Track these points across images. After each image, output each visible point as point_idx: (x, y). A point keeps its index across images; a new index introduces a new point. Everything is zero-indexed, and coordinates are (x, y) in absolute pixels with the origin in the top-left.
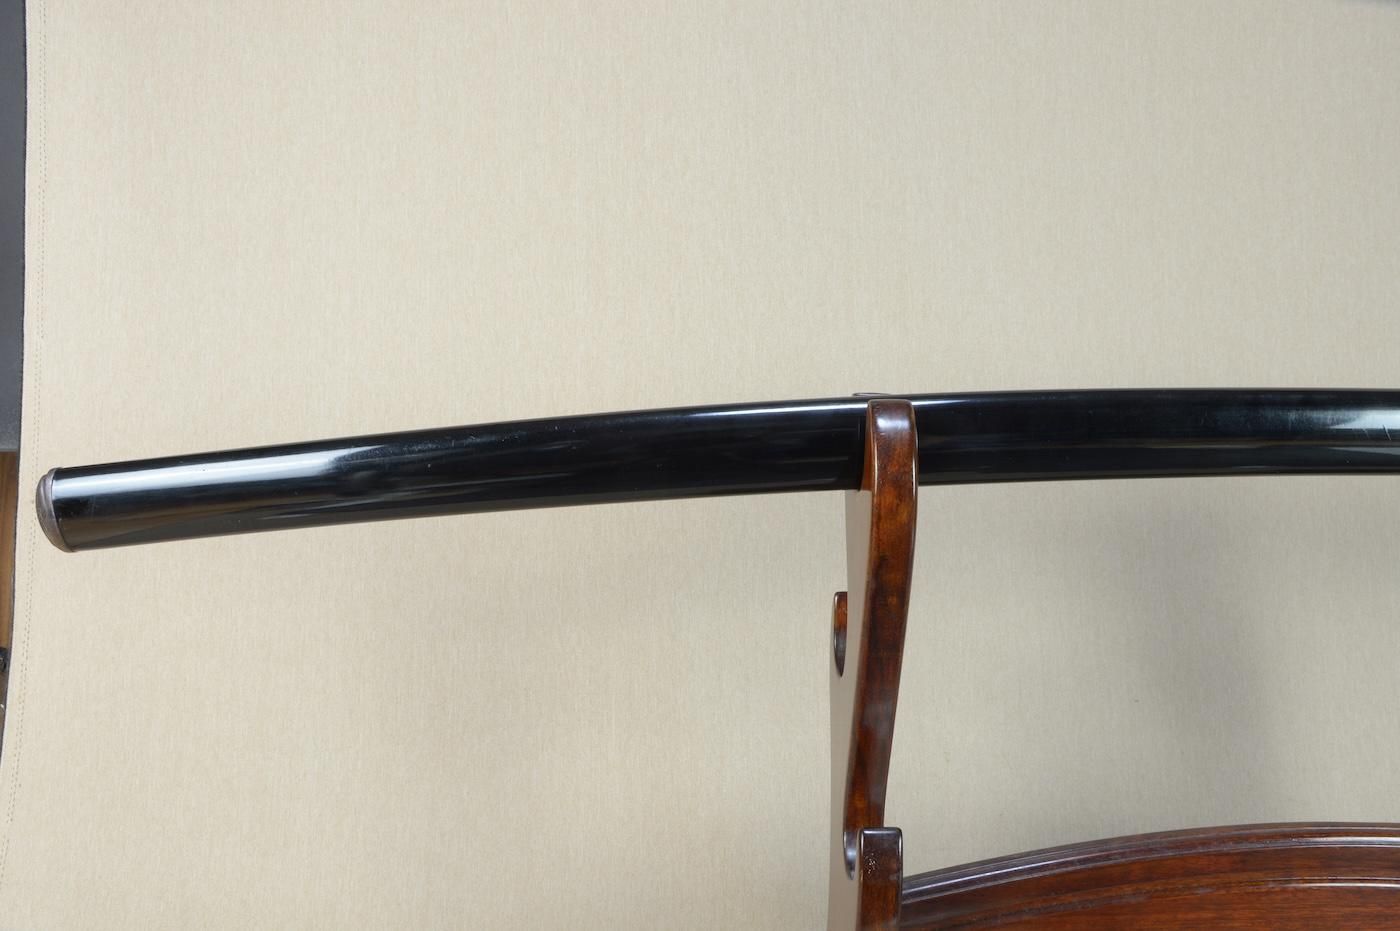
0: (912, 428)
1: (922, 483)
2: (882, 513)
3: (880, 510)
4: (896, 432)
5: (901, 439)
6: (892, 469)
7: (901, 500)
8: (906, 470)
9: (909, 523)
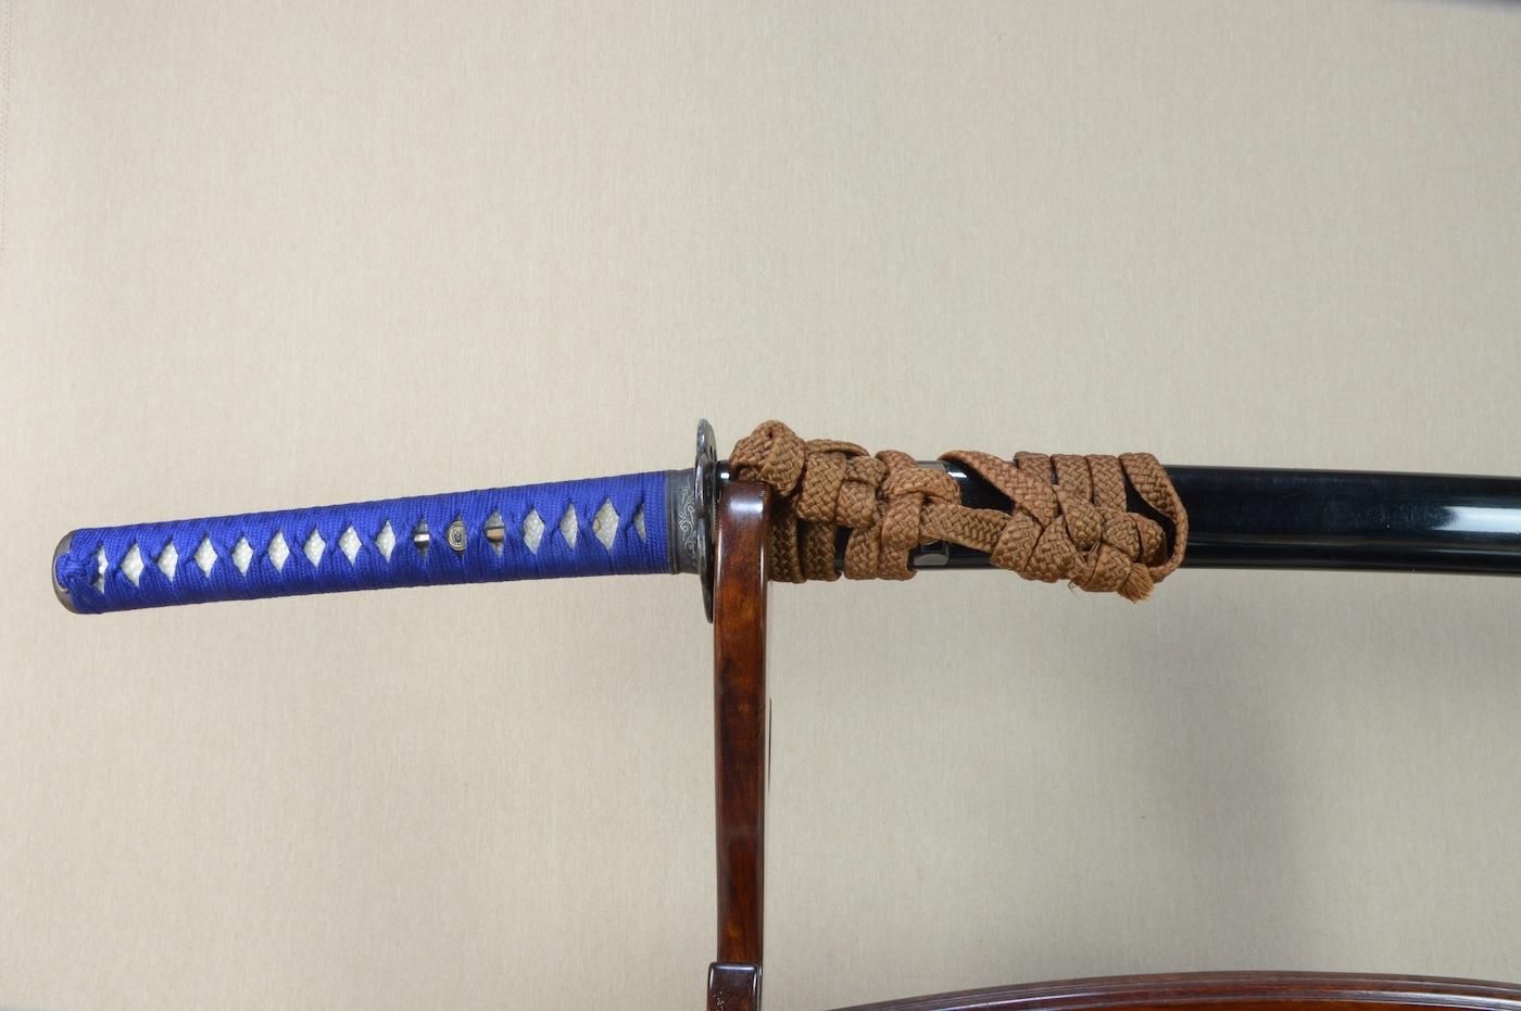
0: (764, 512)
1: (771, 576)
2: (725, 610)
3: (722, 605)
4: (748, 516)
5: (749, 525)
6: (736, 559)
7: (745, 595)
8: (752, 560)
9: (756, 620)
